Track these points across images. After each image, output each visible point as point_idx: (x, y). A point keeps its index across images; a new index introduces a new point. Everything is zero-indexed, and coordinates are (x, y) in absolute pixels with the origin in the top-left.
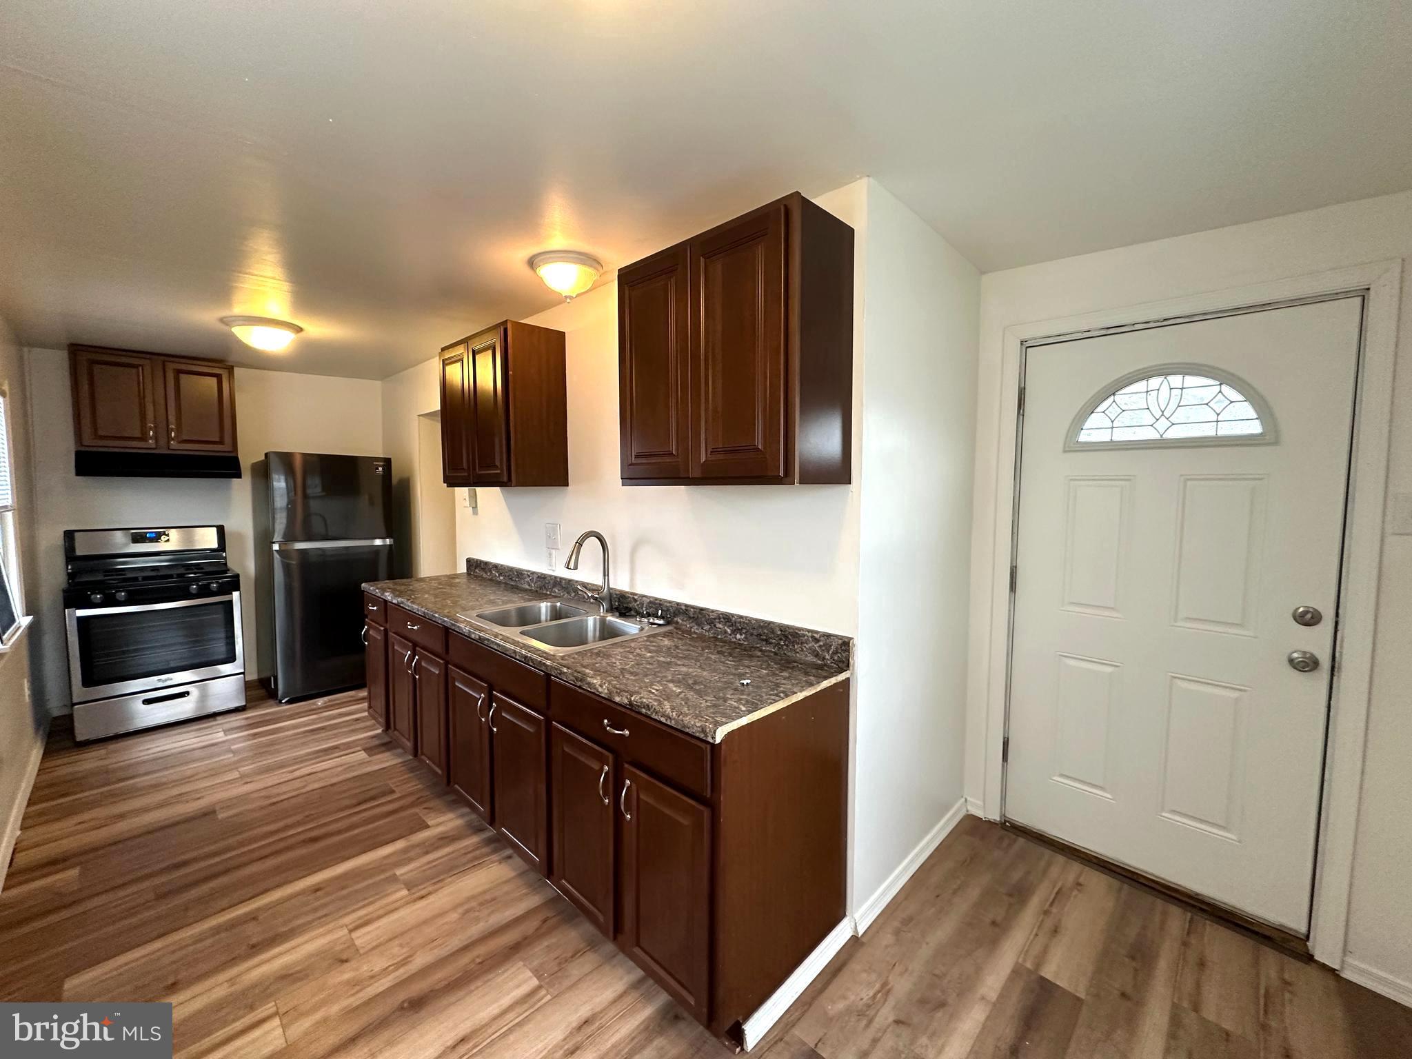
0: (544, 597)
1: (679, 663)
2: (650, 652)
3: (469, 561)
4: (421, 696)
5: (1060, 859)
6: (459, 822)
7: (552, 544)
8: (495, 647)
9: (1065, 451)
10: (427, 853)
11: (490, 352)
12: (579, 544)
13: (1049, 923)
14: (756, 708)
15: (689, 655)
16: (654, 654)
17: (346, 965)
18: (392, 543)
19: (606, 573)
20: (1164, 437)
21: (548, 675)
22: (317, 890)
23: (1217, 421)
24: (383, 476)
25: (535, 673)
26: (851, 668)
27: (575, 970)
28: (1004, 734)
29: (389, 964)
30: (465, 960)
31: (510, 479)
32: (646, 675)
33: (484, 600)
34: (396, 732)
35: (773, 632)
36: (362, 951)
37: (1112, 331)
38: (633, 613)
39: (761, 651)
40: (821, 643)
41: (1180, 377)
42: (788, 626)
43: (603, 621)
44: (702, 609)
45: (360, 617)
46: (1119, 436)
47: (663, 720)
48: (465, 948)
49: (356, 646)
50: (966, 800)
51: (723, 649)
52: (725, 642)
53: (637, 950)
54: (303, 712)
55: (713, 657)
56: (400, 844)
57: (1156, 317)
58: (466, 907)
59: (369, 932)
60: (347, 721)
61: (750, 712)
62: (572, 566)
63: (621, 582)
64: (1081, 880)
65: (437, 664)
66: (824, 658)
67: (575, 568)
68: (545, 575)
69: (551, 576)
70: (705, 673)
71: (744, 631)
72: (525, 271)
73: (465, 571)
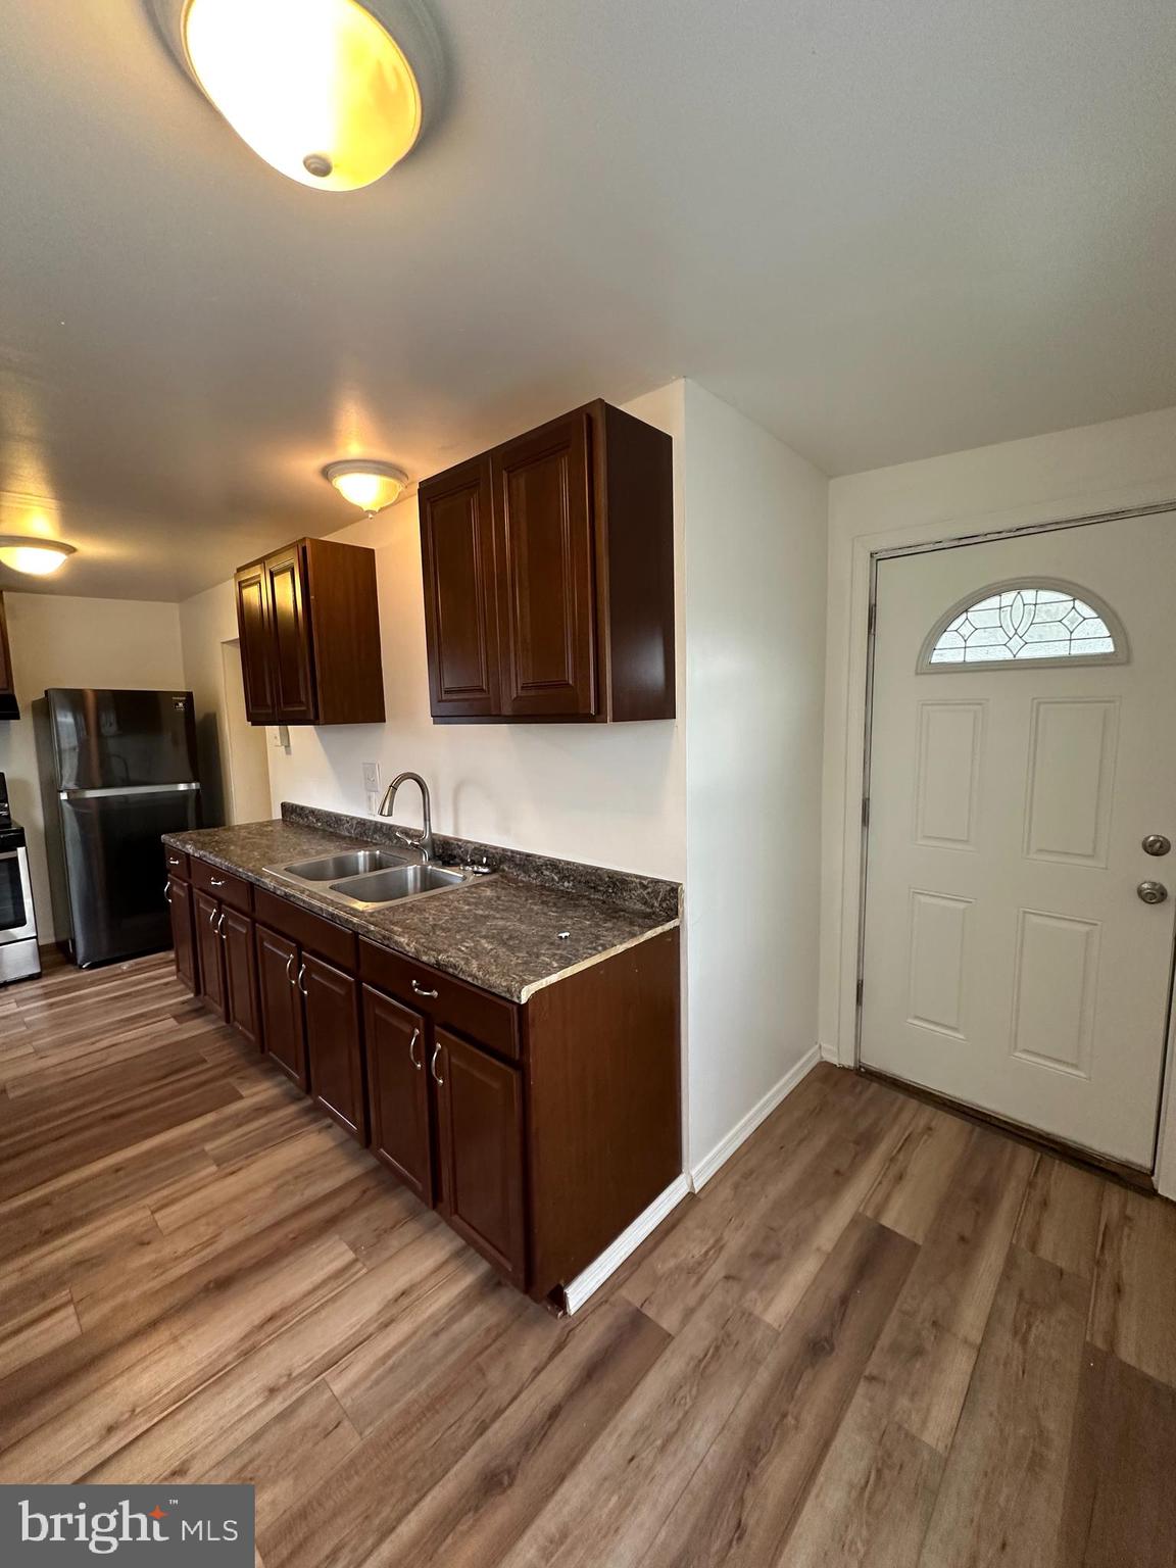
0: (364, 845)
1: (498, 916)
2: (468, 904)
3: (283, 805)
4: (229, 954)
5: (913, 1103)
6: (275, 1091)
7: (370, 784)
8: (301, 904)
9: (917, 674)
10: (239, 1125)
11: (288, 574)
12: (394, 788)
13: (894, 1170)
14: (568, 963)
15: (511, 906)
16: (472, 907)
17: (149, 1248)
18: (199, 787)
19: (427, 818)
20: (1019, 656)
21: (356, 934)
22: (117, 1171)
23: (1070, 640)
24: (185, 712)
25: (344, 932)
26: (680, 916)
27: (394, 1242)
28: (858, 976)
29: (196, 1244)
30: (276, 1237)
31: (317, 717)
32: (458, 932)
33: (296, 851)
34: (207, 997)
35: (601, 879)
36: (166, 1232)
37: (964, 542)
38: (457, 860)
39: (589, 899)
40: (649, 890)
41: (1033, 592)
42: (616, 872)
43: (424, 871)
44: (528, 855)
45: (162, 874)
46: (973, 656)
47: (469, 979)
48: (277, 1224)
49: (159, 904)
50: (820, 1047)
51: (549, 899)
52: (553, 890)
53: (456, 1218)
54: (104, 978)
55: (536, 908)
56: (210, 1118)
57: (1009, 527)
58: (280, 1181)
59: (173, 1213)
60: (156, 986)
61: (562, 968)
62: (386, 812)
63: (444, 828)
64: (933, 1124)
65: (243, 923)
66: (652, 906)
67: (390, 814)
68: (364, 820)
69: (371, 821)
70: (523, 927)
71: (572, 878)
72: (319, 481)
73: (281, 817)
